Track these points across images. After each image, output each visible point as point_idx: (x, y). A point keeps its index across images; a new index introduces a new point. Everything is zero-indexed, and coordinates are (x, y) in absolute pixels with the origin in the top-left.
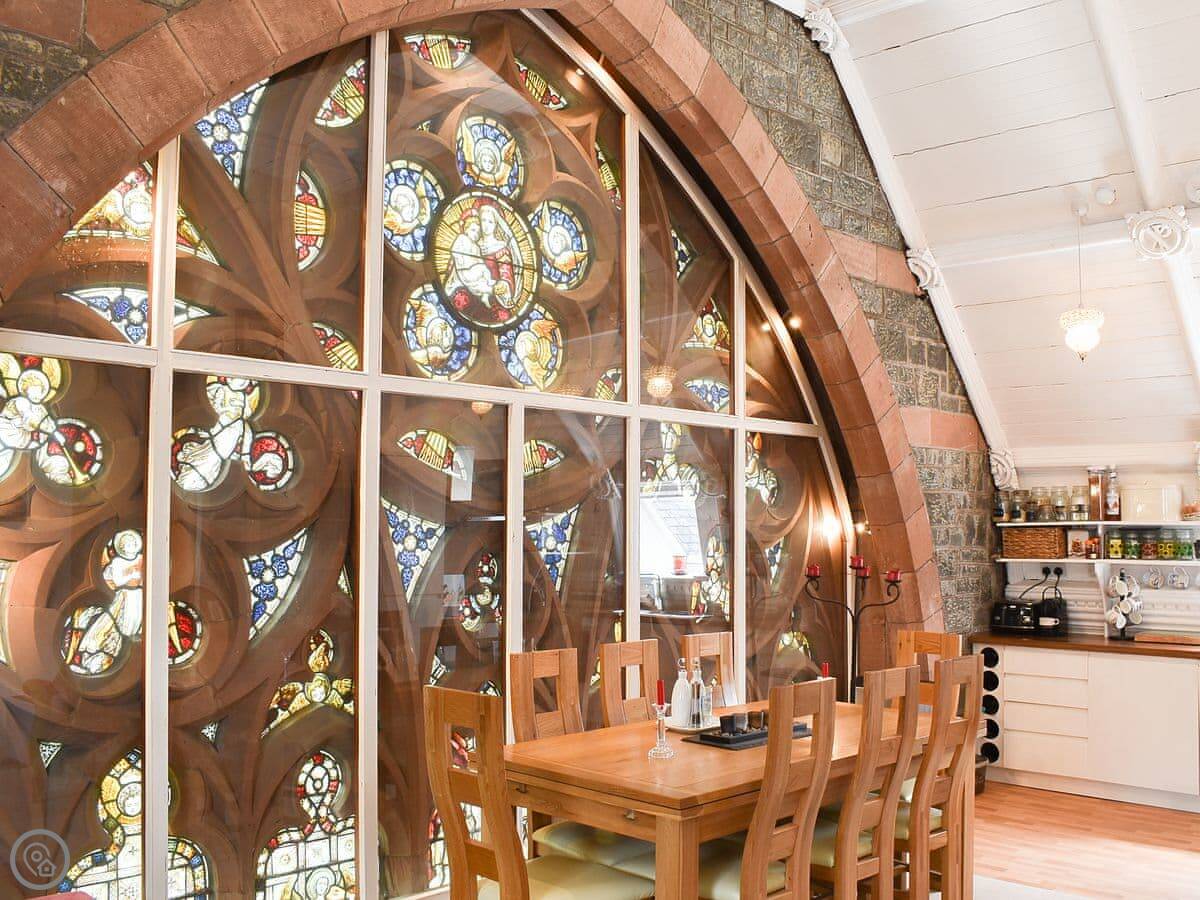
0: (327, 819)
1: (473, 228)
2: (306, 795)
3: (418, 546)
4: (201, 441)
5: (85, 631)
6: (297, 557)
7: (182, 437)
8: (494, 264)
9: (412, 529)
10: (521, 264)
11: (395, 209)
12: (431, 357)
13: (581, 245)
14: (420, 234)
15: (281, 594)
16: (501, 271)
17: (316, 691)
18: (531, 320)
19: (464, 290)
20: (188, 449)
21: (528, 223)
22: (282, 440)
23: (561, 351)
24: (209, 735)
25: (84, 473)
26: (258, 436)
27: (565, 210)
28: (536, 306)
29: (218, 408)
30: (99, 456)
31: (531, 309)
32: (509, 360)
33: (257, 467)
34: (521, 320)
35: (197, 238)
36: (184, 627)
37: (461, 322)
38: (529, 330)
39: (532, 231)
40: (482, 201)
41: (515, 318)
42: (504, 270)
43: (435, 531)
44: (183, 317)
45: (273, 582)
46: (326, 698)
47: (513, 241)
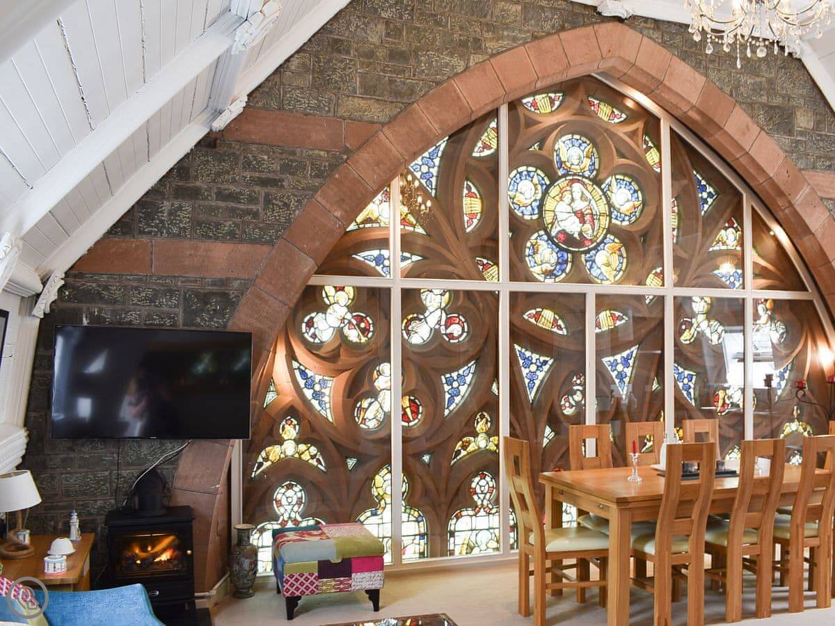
0: (487, 506)
1: (567, 197)
2: (477, 494)
3: (537, 370)
4: (420, 320)
5: (367, 409)
6: (471, 375)
7: (411, 318)
8: (581, 216)
9: (534, 361)
10: (598, 214)
11: (521, 193)
12: (544, 270)
13: (638, 198)
14: (535, 204)
15: (462, 394)
16: (586, 219)
17: (481, 442)
18: (605, 244)
19: (563, 232)
20: (413, 324)
21: (602, 190)
22: (461, 317)
23: (625, 260)
24: (426, 461)
25: (364, 336)
26: (449, 316)
27: (626, 179)
28: (608, 236)
29: (427, 303)
30: (372, 329)
31: (605, 237)
32: (591, 267)
33: (448, 331)
34: (598, 245)
35: (414, 222)
36: (414, 409)
37: (561, 249)
38: (604, 249)
39: (604, 194)
40: (573, 181)
41: (595, 244)
42: (588, 218)
43: (547, 361)
44: (409, 261)
45: (458, 388)
46: (487, 446)
47: (593, 202)
